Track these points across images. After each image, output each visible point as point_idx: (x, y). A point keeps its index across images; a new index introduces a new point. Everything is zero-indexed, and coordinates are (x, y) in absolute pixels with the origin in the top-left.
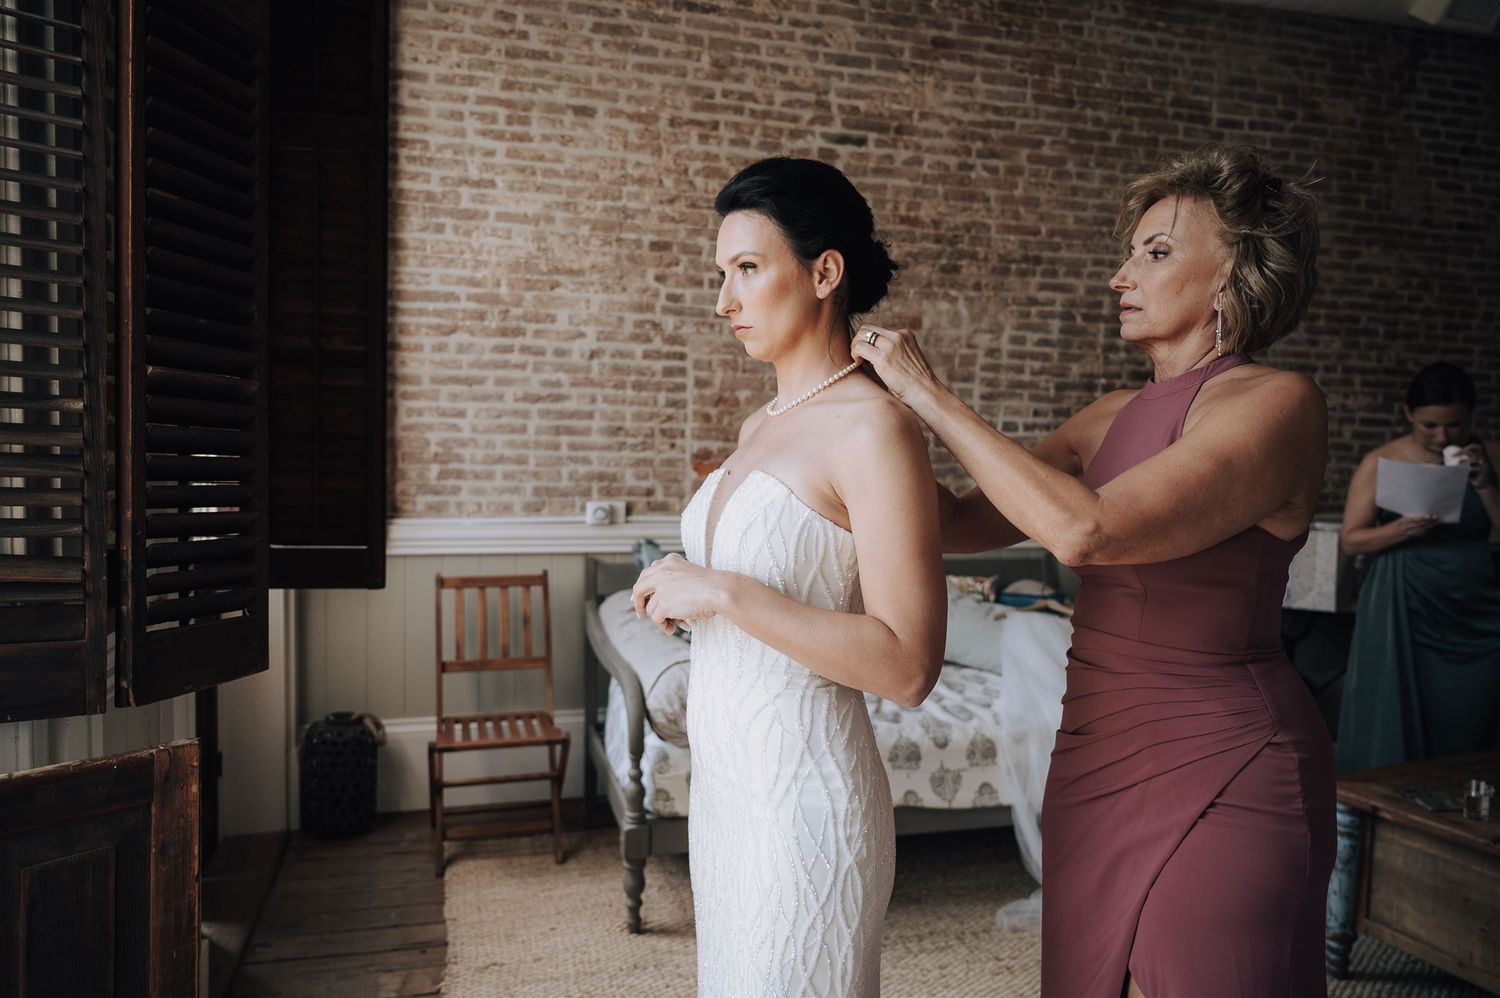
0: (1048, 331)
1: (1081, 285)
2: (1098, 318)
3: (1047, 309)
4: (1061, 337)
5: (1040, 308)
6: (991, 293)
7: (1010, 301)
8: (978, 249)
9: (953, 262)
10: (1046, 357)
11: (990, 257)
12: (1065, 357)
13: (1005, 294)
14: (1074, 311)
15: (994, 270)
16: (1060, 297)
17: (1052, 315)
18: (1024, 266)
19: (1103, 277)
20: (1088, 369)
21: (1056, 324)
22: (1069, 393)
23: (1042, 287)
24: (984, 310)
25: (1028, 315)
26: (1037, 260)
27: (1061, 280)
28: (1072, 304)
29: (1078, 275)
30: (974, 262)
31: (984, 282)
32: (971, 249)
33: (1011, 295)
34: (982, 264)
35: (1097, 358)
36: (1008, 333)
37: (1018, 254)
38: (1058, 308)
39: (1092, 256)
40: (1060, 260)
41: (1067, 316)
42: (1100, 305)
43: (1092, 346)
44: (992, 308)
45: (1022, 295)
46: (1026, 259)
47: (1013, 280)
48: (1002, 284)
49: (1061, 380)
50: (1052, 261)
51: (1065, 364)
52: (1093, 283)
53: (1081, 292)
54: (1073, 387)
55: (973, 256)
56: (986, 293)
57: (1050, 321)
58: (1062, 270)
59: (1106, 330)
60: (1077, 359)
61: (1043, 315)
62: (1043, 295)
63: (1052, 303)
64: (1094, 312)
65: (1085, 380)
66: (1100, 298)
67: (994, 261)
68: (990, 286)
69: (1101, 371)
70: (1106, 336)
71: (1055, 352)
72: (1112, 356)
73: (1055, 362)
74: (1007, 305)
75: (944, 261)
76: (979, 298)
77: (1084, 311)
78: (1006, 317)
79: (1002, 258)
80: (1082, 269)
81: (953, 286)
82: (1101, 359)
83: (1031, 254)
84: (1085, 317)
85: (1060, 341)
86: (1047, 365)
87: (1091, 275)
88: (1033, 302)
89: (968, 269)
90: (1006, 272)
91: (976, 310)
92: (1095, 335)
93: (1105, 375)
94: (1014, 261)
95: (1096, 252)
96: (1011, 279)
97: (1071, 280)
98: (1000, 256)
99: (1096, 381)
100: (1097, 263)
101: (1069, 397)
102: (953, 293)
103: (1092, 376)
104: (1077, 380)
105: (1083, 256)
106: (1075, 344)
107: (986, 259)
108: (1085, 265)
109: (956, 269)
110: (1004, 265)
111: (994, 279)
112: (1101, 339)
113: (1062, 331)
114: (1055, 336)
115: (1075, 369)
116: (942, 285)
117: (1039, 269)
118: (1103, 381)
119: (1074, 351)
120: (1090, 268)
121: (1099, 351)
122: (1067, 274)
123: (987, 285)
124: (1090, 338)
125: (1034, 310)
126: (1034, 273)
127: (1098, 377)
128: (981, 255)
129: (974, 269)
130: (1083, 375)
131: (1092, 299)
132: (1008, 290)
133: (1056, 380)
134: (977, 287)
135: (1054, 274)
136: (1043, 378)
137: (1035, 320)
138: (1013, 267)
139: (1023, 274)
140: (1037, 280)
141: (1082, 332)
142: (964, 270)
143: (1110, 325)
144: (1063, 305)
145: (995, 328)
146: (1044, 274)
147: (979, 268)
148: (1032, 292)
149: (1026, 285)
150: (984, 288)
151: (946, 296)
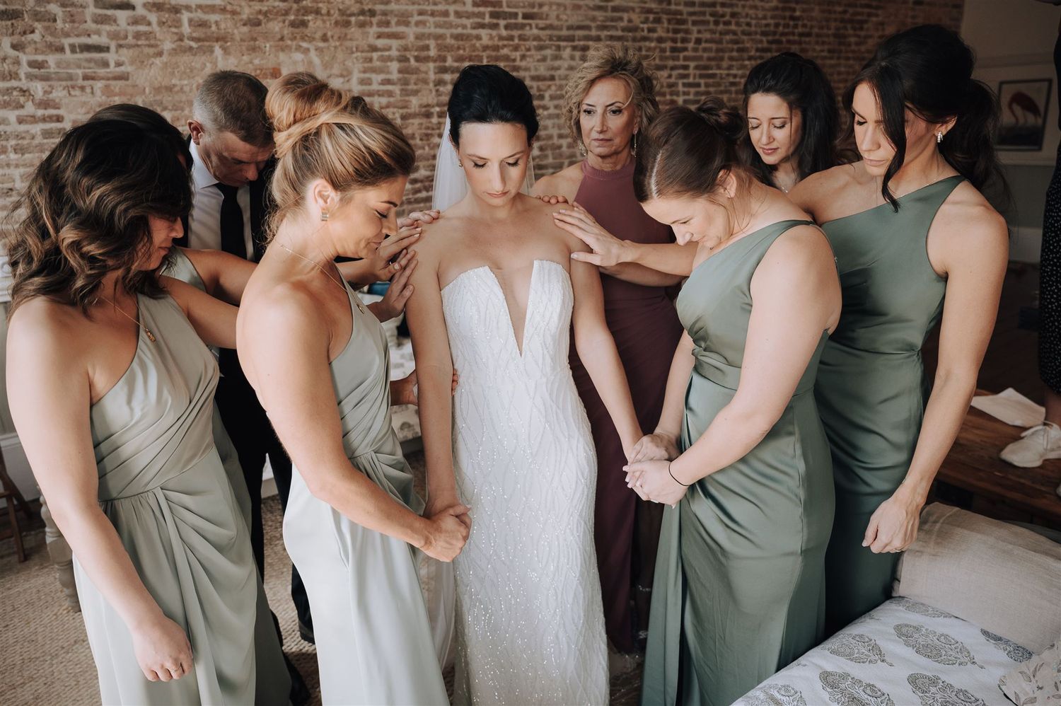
0: (389, 73)
1: (411, 32)
2: (427, 59)
3: (387, 53)
4: (401, 76)
5: (380, 53)
6: (338, 44)
7: (354, 49)
8: (320, 5)
9: (300, 18)
10: (390, 94)
11: (332, 12)
12: (405, 93)
13: (348, 44)
14: (408, 54)
15: (337, 23)
16: (395, 43)
17: (390, 59)
18: (361, 18)
19: (428, 24)
20: (425, 101)
21: (394, 66)
22: (411, 121)
23: (379, 36)
24: (334, 58)
25: (371, 60)
26: (372, 13)
27: (394, 29)
28: (406, 49)
29: (407, 24)
30: (319, 17)
31: (329, 34)
32: (314, 5)
33: (354, 43)
34: (325, 18)
35: (431, 90)
36: (356, 76)
37: (355, 9)
38: (394, 53)
39: (416, 7)
40: (392, 12)
41: (402, 59)
42: (427, 48)
43: (425, 82)
44: (340, 56)
45: (363, 43)
46: (362, 12)
47: (354, 31)
48: (346, 35)
49: (404, 111)
50: (385, 13)
51: (407, 98)
52: (420, 30)
53: (411, 38)
54: (414, 116)
55: (317, 12)
56: (333, 43)
57: (389, 64)
58: (394, 21)
59: (435, 68)
60: (416, 93)
61: (382, 59)
62: (380, 43)
63: (389, 49)
64: (424, 54)
65: (423, 110)
66: (427, 42)
67: (336, 16)
68: (335, 38)
69: (435, 102)
70: (435, 73)
71: (396, 89)
72: (441, 89)
73: (399, 98)
74: (353, 53)
75: (292, 17)
76: (328, 48)
77: (416, 54)
78: (354, 64)
79: (342, 12)
80: (410, 19)
81: (303, 39)
82: (434, 93)
83: (366, 8)
84: (417, 59)
85: (399, 80)
86: (392, 100)
87: (418, 24)
88: (374, 49)
89: (314, 24)
90: (347, 24)
91: (326, 58)
92: (426, 73)
93: (438, 105)
94: (352, 15)
95: (419, 4)
96: (353, 29)
97: (401, 29)
98: (339, 10)
99: (432, 110)
100: (421, 13)
101: (413, 124)
102: (305, 45)
103: (428, 105)
104: (417, 110)
105: (410, 8)
106: (412, 81)
107: (328, 14)
108: (412, 16)
109: (304, 24)
110: (345, 18)
111: (338, 31)
112: (432, 76)
113: (400, 71)
114: (395, 76)
115: (415, 102)
116: (294, 39)
117: (375, 20)
118: (438, 109)
119: (412, 87)
120: (417, 18)
121: (431, 85)
122: (398, 23)
123: (332, 37)
124: (423, 75)
125: (375, 55)
126: (371, 24)
127: (433, 107)
128: (324, 11)
129: (319, 23)
130: (421, 106)
131: (421, 43)
132: (351, 40)
133: (401, 111)
134: (325, 38)
135: (387, 24)
136: (391, 110)
137: (377, 64)
138: (353, 19)
139: (362, 25)
140: (374, 30)
141: (417, 71)
142: (311, 24)
143: (438, 64)
144: (399, 50)
145: (345, 73)
146: (380, 24)
147: (324, 22)
148: (372, 40)
149: (366, 34)
150: (331, 40)
151: (299, 48)
